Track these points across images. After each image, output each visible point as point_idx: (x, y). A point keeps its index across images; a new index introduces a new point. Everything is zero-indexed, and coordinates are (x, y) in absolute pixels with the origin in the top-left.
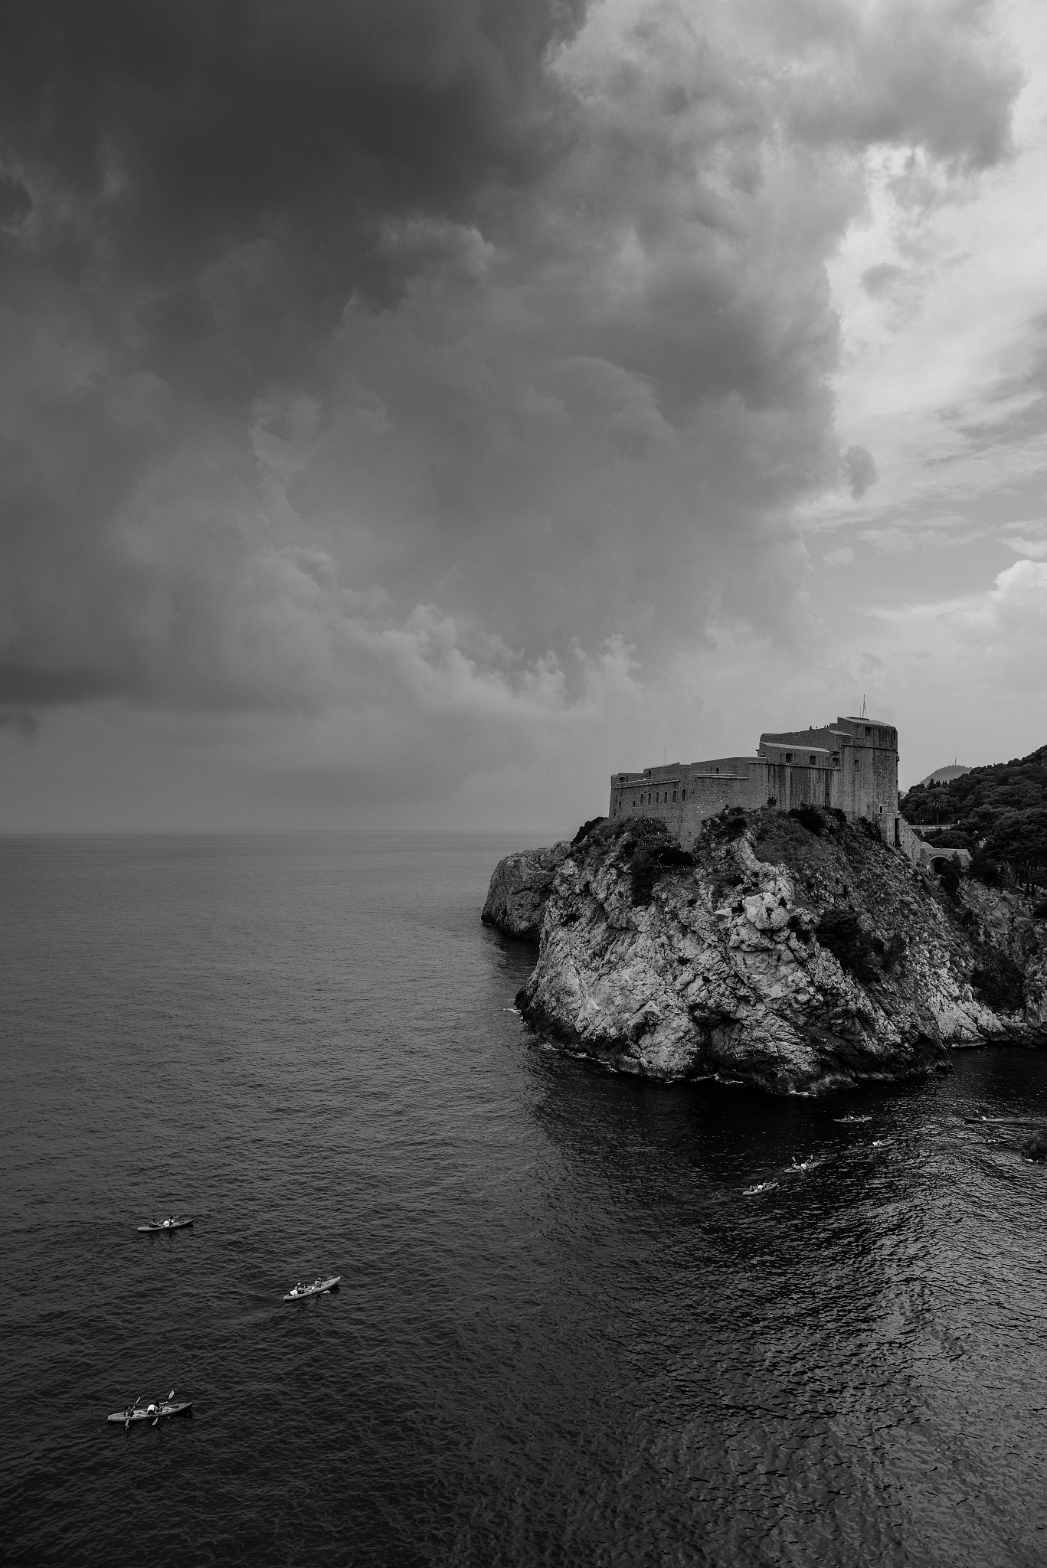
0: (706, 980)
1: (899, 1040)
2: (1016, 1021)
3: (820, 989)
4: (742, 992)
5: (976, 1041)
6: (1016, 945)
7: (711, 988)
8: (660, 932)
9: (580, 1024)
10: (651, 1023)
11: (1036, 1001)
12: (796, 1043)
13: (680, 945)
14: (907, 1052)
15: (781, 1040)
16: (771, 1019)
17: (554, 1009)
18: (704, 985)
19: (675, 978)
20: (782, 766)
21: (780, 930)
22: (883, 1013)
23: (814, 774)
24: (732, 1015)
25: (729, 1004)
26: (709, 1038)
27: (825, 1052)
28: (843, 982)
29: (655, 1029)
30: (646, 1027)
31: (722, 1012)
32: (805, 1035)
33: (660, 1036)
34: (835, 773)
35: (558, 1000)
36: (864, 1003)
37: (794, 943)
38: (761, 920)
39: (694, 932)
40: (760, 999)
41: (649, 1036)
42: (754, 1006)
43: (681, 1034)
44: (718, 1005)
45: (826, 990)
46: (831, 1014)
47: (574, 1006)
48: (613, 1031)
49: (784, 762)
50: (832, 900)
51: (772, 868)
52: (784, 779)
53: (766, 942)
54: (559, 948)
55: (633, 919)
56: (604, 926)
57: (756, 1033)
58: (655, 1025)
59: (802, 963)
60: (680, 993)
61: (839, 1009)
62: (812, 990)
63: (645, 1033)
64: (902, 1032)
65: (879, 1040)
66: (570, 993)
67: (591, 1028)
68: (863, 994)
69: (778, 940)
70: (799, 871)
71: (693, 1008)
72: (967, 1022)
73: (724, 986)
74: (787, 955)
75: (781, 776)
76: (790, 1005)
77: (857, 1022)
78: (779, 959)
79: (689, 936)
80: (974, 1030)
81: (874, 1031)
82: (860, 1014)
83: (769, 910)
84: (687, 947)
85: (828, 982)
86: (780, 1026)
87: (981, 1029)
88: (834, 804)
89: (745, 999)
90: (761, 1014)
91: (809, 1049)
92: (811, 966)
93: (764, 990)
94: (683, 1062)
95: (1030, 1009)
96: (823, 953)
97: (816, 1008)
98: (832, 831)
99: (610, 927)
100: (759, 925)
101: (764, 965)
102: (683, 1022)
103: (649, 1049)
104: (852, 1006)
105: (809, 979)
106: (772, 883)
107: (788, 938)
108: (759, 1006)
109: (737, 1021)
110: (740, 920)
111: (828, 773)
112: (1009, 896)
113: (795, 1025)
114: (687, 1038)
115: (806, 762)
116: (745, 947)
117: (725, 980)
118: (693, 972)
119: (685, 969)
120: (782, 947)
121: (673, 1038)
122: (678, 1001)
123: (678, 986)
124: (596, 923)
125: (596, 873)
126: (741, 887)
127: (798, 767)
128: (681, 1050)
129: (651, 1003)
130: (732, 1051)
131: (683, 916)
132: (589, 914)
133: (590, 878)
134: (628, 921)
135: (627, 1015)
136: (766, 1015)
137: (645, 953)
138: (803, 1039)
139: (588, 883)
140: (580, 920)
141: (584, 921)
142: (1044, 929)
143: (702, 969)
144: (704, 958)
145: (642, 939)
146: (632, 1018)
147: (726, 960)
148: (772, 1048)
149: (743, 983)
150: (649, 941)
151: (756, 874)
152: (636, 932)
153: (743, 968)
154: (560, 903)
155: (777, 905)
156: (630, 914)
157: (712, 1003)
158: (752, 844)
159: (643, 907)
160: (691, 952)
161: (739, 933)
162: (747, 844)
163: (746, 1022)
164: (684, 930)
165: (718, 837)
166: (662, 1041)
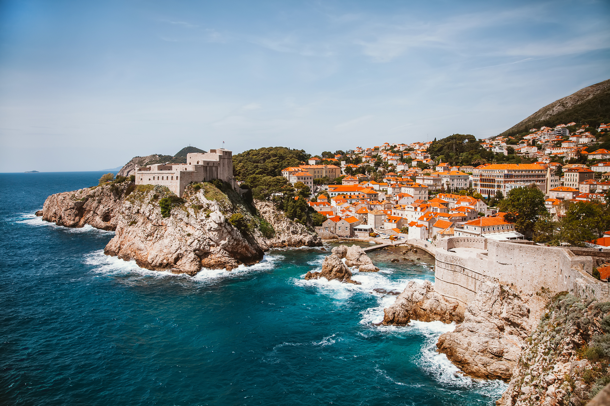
0: (199, 241)
3: (235, 240)
4: (212, 243)
7: (201, 243)
8: (177, 226)
9: (151, 260)
10: (180, 256)
12: (230, 257)
13: (186, 230)
15: (226, 257)
16: (222, 251)
19: (186, 241)
21: (223, 223)
23: (214, 168)
24: (208, 251)
25: (207, 248)
26: (202, 259)
28: (240, 236)
30: (178, 258)
31: (205, 251)
33: (184, 260)
34: (219, 168)
35: (135, 253)
37: (227, 227)
39: (191, 225)
40: (218, 245)
41: (180, 261)
42: (216, 247)
43: (192, 259)
45: (237, 240)
46: (238, 247)
47: (145, 254)
48: (165, 261)
49: (207, 165)
51: (212, 202)
53: (219, 227)
54: (130, 234)
55: (164, 222)
56: (150, 225)
57: (217, 256)
58: (182, 257)
59: (229, 232)
60: (190, 246)
61: (240, 245)
62: (233, 240)
63: (178, 260)
66: (140, 250)
67: (155, 261)
68: (245, 239)
69: (223, 226)
71: (194, 251)
72: (264, 243)
73: (205, 242)
74: (225, 231)
75: (207, 171)
76: (227, 246)
78: (223, 232)
79: (189, 226)
83: (220, 217)
84: (189, 230)
85: (237, 237)
86: (225, 252)
88: (219, 177)
89: (212, 245)
91: (233, 258)
92: (232, 233)
93: (219, 242)
94: (195, 268)
96: (235, 229)
97: (234, 246)
99: (154, 225)
100: (217, 222)
101: (219, 234)
102: (192, 255)
103: (182, 265)
104: (244, 244)
107: (225, 225)
108: (218, 247)
109: (211, 253)
110: (209, 220)
111: (217, 168)
113: (229, 252)
114: (195, 260)
115: (212, 165)
116: (212, 229)
117: (205, 240)
118: (193, 239)
119: (190, 237)
120: (223, 228)
121: (190, 260)
122: (189, 249)
123: (188, 243)
124: (146, 224)
125: (141, 206)
126: (203, 209)
127: (210, 167)
128: (193, 264)
129: (179, 250)
130: (209, 262)
131: (185, 219)
132: (142, 221)
133: (139, 208)
134: (162, 223)
135: (170, 255)
136: (220, 250)
137: (173, 234)
138: (231, 255)
139: (138, 210)
140: (138, 223)
141: (139, 223)
142: (280, 213)
143: (196, 237)
144: (197, 234)
145: (170, 229)
146: (172, 256)
147: (205, 234)
148: (223, 259)
149: (212, 240)
150: (173, 229)
151: (208, 204)
152: (166, 226)
153: (212, 236)
154: (126, 217)
155: (222, 215)
156: (162, 220)
157: (201, 248)
158: (204, 194)
159: (168, 218)
160: (191, 232)
161: (210, 225)
162: (202, 194)
163: (213, 253)
164: (186, 225)
165: (191, 192)
166: (186, 262)
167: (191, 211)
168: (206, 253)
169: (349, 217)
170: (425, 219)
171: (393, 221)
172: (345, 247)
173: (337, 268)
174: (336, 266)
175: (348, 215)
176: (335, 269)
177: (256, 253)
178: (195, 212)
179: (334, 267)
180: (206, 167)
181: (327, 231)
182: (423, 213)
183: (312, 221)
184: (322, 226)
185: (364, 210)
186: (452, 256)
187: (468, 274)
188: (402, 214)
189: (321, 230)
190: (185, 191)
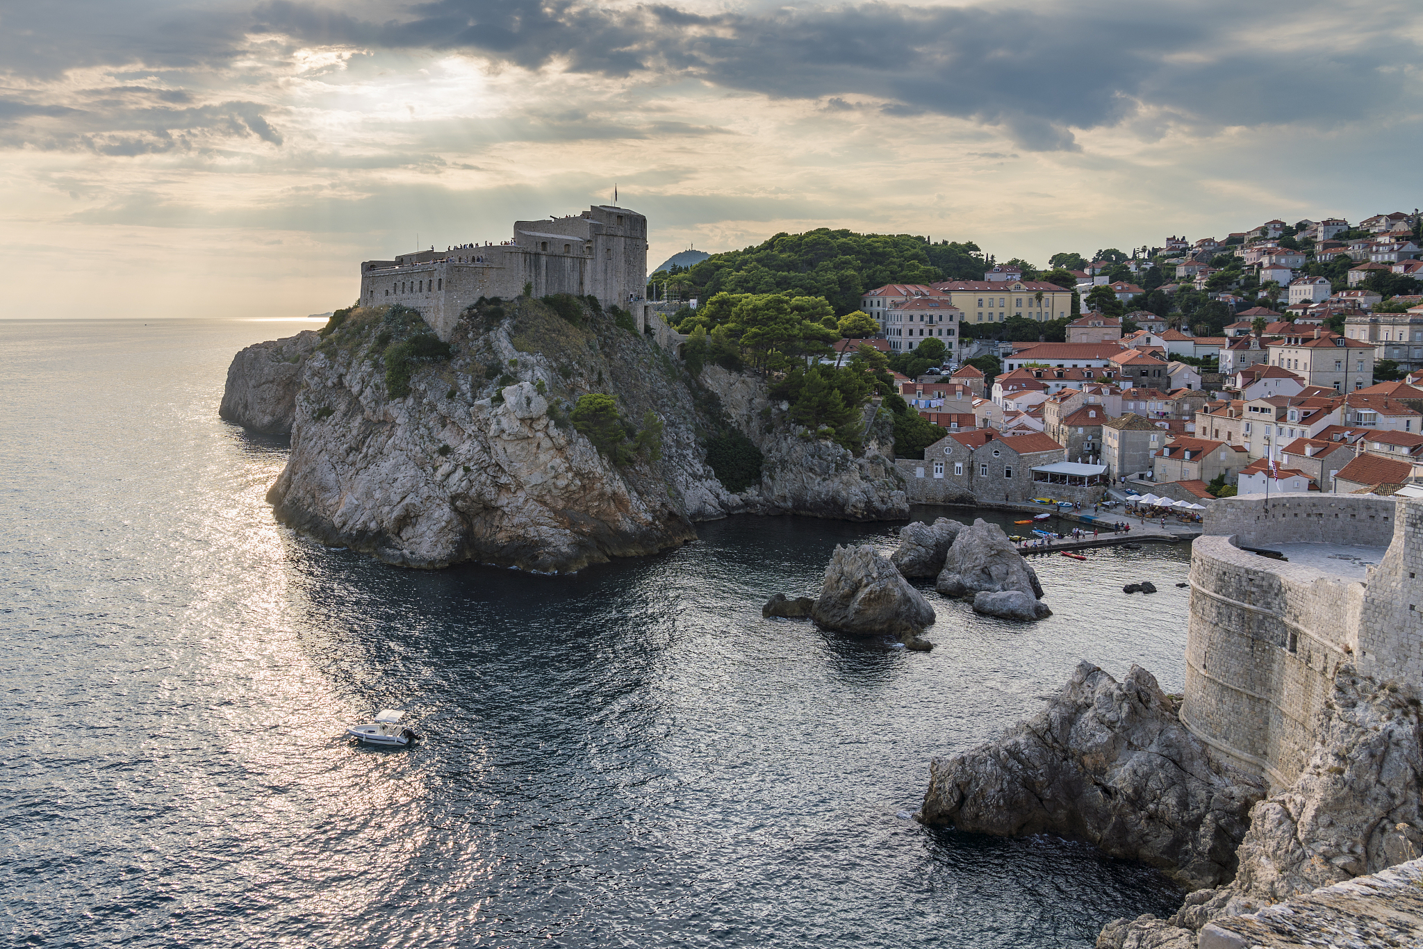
1: (650, 519)
2: (752, 493)
3: (578, 474)
4: (503, 480)
5: (718, 515)
6: (755, 424)
7: (472, 478)
8: (419, 424)
9: (338, 520)
10: (412, 515)
11: (771, 477)
12: (555, 527)
13: (441, 436)
14: (657, 529)
15: (542, 525)
16: (531, 505)
17: (310, 506)
18: (465, 475)
19: (435, 469)
20: (537, 255)
21: (539, 419)
22: (636, 494)
23: (568, 262)
24: (493, 503)
25: (490, 493)
26: (471, 526)
27: (582, 534)
28: (596, 465)
29: (416, 520)
30: (407, 520)
31: (484, 502)
32: (565, 517)
33: (422, 527)
34: (588, 261)
35: (313, 497)
36: (620, 486)
37: (554, 432)
38: (521, 409)
39: (454, 423)
40: (520, 486)
41: (410, 527)
42: (515, 492)
43: (443, 524)
44: (480, 495)
45: (582, 475)
46: (588, 498)
47: (332, 501)
48: (373, 525)
49: (540, 250)
50: (588, 388)
51: (529, 358)
52: (540, 268)
53: (526, 431)
54: (312, 443)
55: (391, 411)
56: (359, 419)
57: (516, 521)
58: (417, 516)
59: (560, 449)
60: (442, 485)
61: (596, 493)
62: (570, 475)
63: (406, 525)
64: (654, 511)
65: (632, 519)
66: (324, 489)
67: (350, 523)
68: (618, 477)
69: (538, 428)
70: (556, 360)
71: (454, 498)
72: (711, 498)
73: (485, 475)
74: (546, 443)
75: (537, 266)
76: (550, 491)
77: (612, 504)
78: (538, 446)
79: (449, 426)
80: (717, 505)
81: (627, 511)
82: (615, 497)
83: (529, 400)
84: (447, 436)
85: (586, 468)
86: (540, 511)
87: (722, 504)
88: (588, 290)
89: (505, 487)
90: (521, 500)
91: (568, 531)
92: (569, 452)
93: (523, 475)
94: (447, 551)
95: (766, 484)
96: (581, 440)
97: (574, 492)
98: (585, 319)
99: (367, 422)
100: (520, 414)
101: (524, 453)
103: (411, 541)
104: (608, 489)
105: (567, 465)
106: (530, 373)
107: (547, 426)
108: (519, 493)
109: (498, 508)
110: (500, 410)
111: (582, 261)
112: (749, 380)
113: (552, 510)
114: (450, 527)
115: (560, 250)
116: (505, 436)
117: (485, 469)
118: (453, 463)
119: (445, 460)
120: (540, 435)
121: (435, 528)
122: (439, 492)
123: (439, 476)
124: (350, 418)
125: (348, 366)
126: (499, 377)
127: (553, 256)
128: (443, 540)
129: (412, 495)
130: (493, 537)
131: (442, 407)
132: (343, 407)
133: (342, 370)
134: (385, 414)
135: (387, 509)
136: (526, 501)
137: (403, 445)
138: (561, 523)
139: (341, 376)
140: (333, 415)
141: (338, 415)
142: (780, 409)
143: (462, 459)
144: (465, 449)
145: (399, 432)
146: (392, 511)
147: (486, 449)
148: (532, 532)
149: (504, 471)
150: (408, 433)
151: (514, 363)
152: (394, 425)
153: (504, 457)
154: (312, 397)
155: (535, 394)
156: (387, 407)
157: (473, 492)
158: (509, 334)
159: (400, 400)
160: (451, 442)
161: (499, 423)
162: (504, 334)
163: (506, 509)
164: (443, 421)
165: (476, 327)
166: (424, 532)
167: (462, 382)
168: (489, 509)
169: (1028, 433)
170: (1308, 451)
171: (1187, 455)
172: (954, 524)
173: (867, 590)
174: (865, 581)
175: (1024, 427)
177: (652, 524)
178: (473, 386)
179: (857, 586)
181: (938, 475)
182: (1310, 431)
183: (892, 439)
184: (923, 458)
185: (1092, 414)
186: (1247, 571)
187: (1309, 661)
188: (1230, 434)
189: (920, 472)
190: (458, 324)
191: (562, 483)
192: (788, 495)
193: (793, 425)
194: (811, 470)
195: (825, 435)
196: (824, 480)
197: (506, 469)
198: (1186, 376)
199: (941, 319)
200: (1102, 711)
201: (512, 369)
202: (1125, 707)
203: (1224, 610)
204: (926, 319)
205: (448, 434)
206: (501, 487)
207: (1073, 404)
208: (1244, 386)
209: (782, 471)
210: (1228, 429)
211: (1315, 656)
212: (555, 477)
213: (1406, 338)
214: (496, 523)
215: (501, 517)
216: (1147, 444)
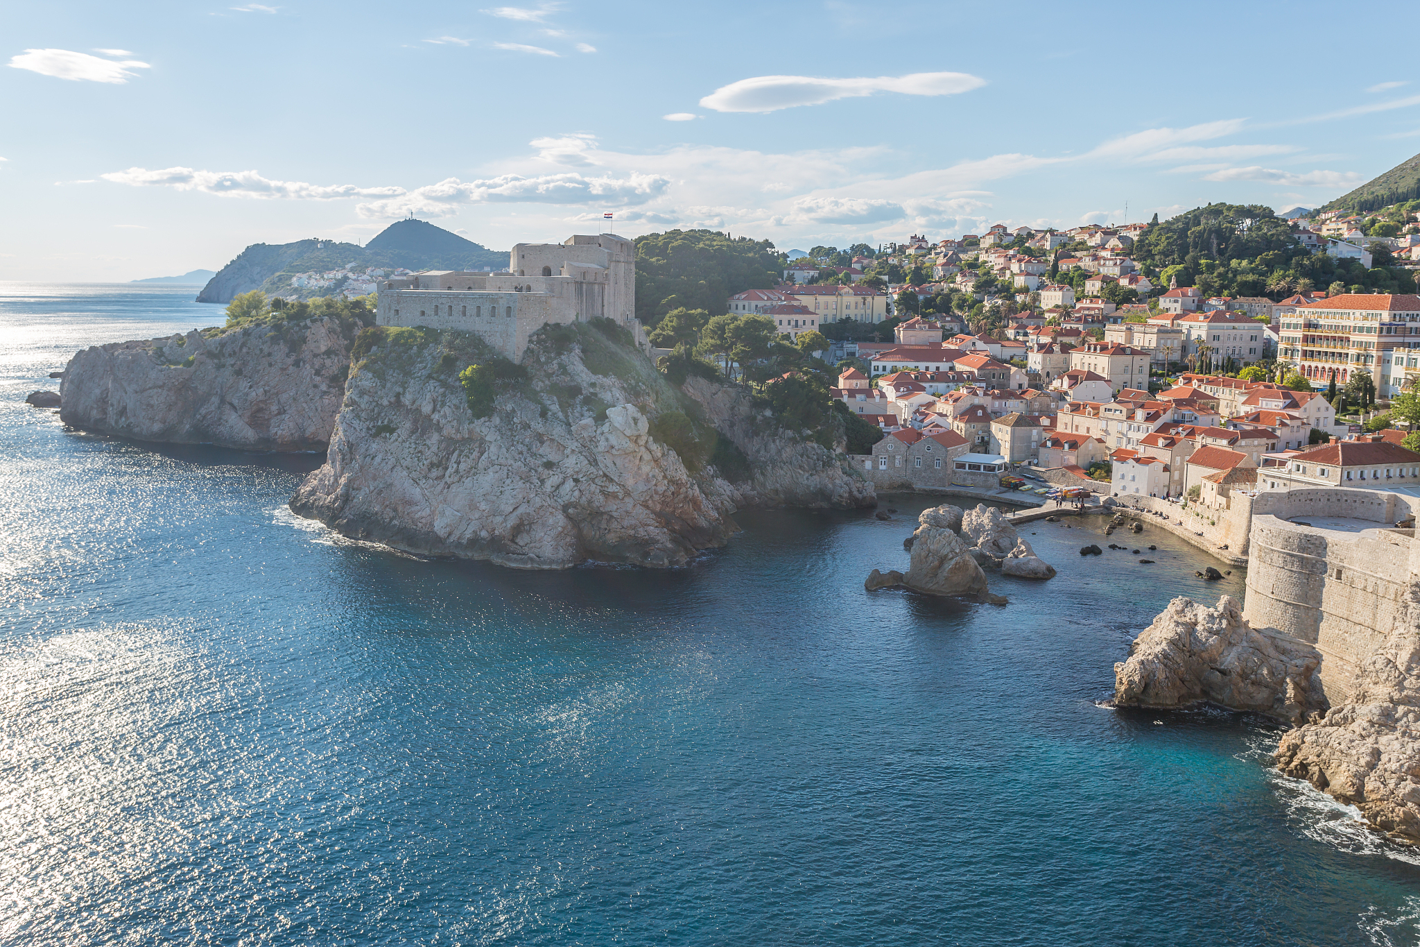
1: (716, 515)
2: (748, 489)
3: (670, 481)
4: (612, 488)
6: (738, 428)
7: (582, 488)
8: (513, 440)
10: (526, 522)
11: (762, 474)
12: (658, 526)
13: (541, 451)
14: (723, 523)
15: (648, 525)
16: (640, 510)
17: (391, 520)
18: (576, 485)
19: (542, 481)
21: (642, 436)
23: (596, 289)
24: (600, 509)
25: (599, 500)
26: (582, 530)
27: (675, 531)
28: (682, 474)
29: (530, 527)
30: (521, 527)
31: (591, 507)
32: (664, 519)
33: (539, 533)
34: (606, 286)
35: (395, 510)
36: (695, 489)
37: (652, 446)
38: (630, 427)
39: (552, 440)
40: (628, 494)
41: (525, 535)
42: (623, 499)
43: (559, 529)
44: (590, 502)
45: (674, 482)
46: (676, 500)
47: (424, 514)
48: (484, 534)
49: (583, 279)
51: (605, 380)
53: (633, 447)
55: (477, 429)
56: (436, 436)
57: (626, 523)
58: (530, 524)
59: (657, 461)
60: (553, 495)
61: (682, 496)
62: (666, 482)
63: (521, 532)
64: (717, 509)
65: (705, 516)
66: (410, 503)
67: (458, 532)
68: (694, 482)
69: (641, 443)
71: (565, 508)
73: (594, 485)
74: (647, 456)
75: (581, 294)
76: (652, 496)
77: (691, 505)
78: (641, 459)
79: (548, 442)
81: (701, 509)
82: (693, 498)
83: (636, 421)
85: (676, 475)
86: (646, 514)
89: (614, 496)
90: (629, 505)
91: (666, 530)
92: (664, 463)
93: (630, 484)
94: (570, 553)
95: (758, 479)
96: (671, 452)
97: (667, 496)
99: (448, 439)
100: (628, 433)
102: (560, 519)
103: (531, 545)
104: (689, 493)
105: (663, 474)
107: (648, 441)
108: (627, 500)
109: (606, 513)
110: (606, 428)
112: (729, 390)
113: (654, 512)
114: (565, 532)
116: (614, 452)
117: (594, 480)
118: (561, 476)
119: (551, 473)
120: (643, 449)
121: (552, 533)
122: (551, 502)
123: (548, 487)
124: (423, 433)
125: (404, 385)
126: (582, 397)
127: (589, 283)
128: (562, 543)
129: (524, 506)
130: (603, 538)
131: (537, 425)
132: (409, 425)
133: (401, 390)
134: (470, 432)
135: (498, 518)
136: (634, 506)
137: (502, 461)
138: (660, 523)
139: (398, 395)
140: (399, 431)
141: (402, 433)
142: (763, 416)
143: (570, 472)
144: (572, 463)
145: (493, 449)
146: (505, 520)
147: (594, 462)
148: (642, 532)
149: (611, 480)
150: (504, 450)
151: (593, 385)
152: (482, 442)
153: (614, 469)
154: (363, 415)
155: (640, 414)
156: (472, 426)
157: (584, 500)
158: (582, 359)
159: (487, 419)
160: (553, 457)
161: (607, 440)
162: (577, 358)
163: (615, 514)
164: (540, 438)
165: (546, 350)
166: (542, 537)
167: (549, 402)
168: (596, 514)
169: (943, 430)
170: (1161, 442)
171: (1066, 446)
172: (956, 509)
173: (953, 562)
176: (949, 565)
177: (718, 519)
178: (561, 406)
179: (943, 560)
180: (582, 283)
181: (882, 467)
182: (1152, 427)
183: (845, 438)
184: (870, 453)
185: (980, 413)
186: (1306, 536)
187: (1352, 583)
188: (1088, 429)
189: (868, 465)
190: (528, 348)
191: (661, 489)
192: (780, 489)
193: (781, 430)
194: (801, 467)
195: (808, 438)
196: (811, 475)
197: (616, 479)
198: (1018, 377)
199: (804, 324)
200: (1210, 625)
201: (592, 390)
202: (1224, 622)
203: (1288, 558)
204: (793, 323)
205: (548, 450)
206: (606, 495)
207: (965, 404)
208: (1070, 387)
209: (773, 468)
210: (1087, 425)
211: (1356, 580)
212: (656, 485)
213: (1153, 345)
214: (604, 526)
215: (608, 521)
216: (1030, 437)
